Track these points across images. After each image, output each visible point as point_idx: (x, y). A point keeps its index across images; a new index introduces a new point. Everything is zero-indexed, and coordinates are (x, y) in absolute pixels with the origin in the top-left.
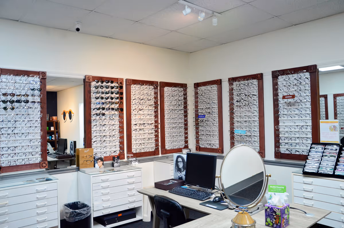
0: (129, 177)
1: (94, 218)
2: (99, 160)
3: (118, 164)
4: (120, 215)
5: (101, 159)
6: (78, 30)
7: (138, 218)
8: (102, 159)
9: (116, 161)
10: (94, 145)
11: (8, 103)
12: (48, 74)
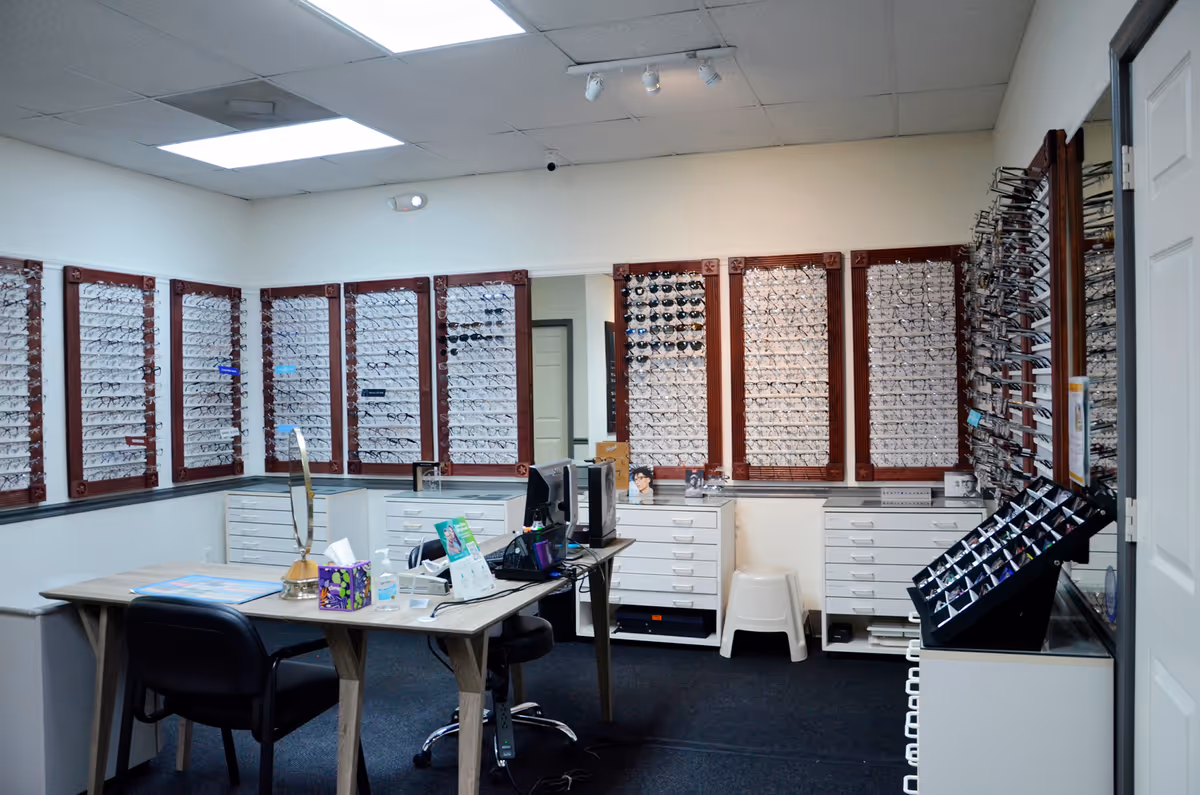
0: (678, 525)
1: (581, 602)
2: (641, 475)
3: (698, 490)
4: (657, 618)
5: (645, 471)
6: (551, 167)
7: (710, 641)
8: (650, 472)
9: (692, 482)
10: (635, 434)
11: (459, 341)
12: (533, 274)
